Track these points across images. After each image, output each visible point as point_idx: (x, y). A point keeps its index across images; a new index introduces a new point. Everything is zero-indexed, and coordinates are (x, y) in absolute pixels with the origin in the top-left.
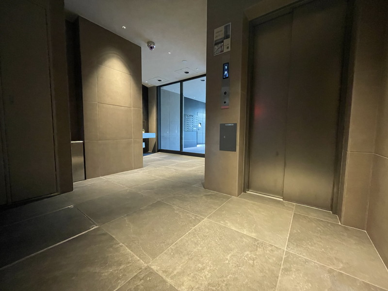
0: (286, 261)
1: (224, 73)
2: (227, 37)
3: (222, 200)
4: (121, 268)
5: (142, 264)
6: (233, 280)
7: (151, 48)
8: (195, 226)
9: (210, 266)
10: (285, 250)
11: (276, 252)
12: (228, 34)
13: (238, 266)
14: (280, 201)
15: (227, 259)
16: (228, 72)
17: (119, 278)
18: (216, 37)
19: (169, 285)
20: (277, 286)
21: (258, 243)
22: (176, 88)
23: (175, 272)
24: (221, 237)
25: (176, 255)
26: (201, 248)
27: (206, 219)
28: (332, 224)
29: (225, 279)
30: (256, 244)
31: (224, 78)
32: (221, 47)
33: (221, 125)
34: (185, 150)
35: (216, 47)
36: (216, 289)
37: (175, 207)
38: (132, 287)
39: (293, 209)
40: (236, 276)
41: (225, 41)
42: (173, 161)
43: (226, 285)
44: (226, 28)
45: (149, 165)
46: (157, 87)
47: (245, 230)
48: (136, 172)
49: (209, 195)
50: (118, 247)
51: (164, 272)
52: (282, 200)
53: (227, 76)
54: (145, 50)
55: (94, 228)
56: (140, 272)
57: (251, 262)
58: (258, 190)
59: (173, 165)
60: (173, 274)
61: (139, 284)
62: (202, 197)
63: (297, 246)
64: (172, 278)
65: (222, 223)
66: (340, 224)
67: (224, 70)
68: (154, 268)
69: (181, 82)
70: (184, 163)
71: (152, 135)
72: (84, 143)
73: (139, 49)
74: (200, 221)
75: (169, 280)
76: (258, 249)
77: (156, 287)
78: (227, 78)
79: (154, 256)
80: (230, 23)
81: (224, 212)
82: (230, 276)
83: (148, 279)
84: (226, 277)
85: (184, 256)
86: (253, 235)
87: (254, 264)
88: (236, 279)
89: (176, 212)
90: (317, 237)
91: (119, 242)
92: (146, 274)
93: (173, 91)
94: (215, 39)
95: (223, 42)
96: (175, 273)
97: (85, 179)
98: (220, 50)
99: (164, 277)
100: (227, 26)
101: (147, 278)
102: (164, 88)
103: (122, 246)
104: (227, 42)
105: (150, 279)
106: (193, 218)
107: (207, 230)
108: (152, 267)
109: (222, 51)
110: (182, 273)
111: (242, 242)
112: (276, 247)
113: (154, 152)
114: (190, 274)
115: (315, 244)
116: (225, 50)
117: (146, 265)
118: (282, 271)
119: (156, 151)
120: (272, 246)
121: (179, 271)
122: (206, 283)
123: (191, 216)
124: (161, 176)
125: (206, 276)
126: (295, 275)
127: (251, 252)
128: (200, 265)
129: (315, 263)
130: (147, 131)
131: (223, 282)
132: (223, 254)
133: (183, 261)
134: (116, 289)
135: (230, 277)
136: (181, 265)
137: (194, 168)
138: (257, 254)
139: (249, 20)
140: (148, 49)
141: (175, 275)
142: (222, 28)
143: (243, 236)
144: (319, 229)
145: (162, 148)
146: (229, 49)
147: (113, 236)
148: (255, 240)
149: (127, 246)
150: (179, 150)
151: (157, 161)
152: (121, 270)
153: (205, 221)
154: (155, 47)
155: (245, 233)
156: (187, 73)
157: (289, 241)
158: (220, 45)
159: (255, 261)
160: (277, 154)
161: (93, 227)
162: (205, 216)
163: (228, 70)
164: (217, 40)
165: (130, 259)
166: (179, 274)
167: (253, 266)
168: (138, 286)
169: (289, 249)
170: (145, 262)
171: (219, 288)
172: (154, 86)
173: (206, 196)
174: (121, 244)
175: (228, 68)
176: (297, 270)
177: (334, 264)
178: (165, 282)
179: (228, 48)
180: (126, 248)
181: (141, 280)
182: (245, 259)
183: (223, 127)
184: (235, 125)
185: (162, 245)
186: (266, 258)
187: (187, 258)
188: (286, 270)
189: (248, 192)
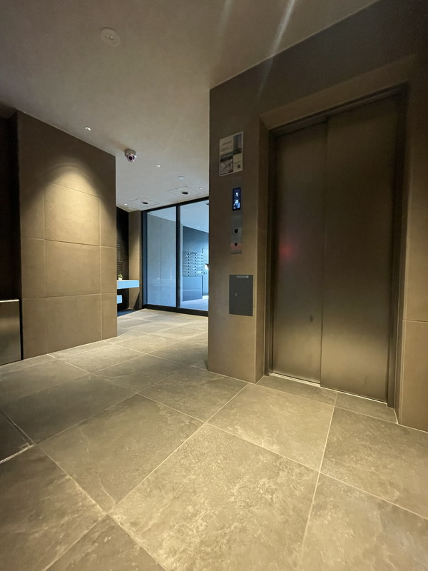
0: (320, 492)
1: (234, 202)
2: (237, 151)
3: (233, 390)
4: (62, 522)
5: (99, 512)
6: (240, 532)
7: (130, 158)
8: (188, 436)
9: (207, 509)
10: (320, 472)
11: (305, 478)
12: (239, 147)
13: (248, 506)
14: (316, 388)
15: (233, 495)
16: (240, 201)
17: (58, 543)
18: (223, 150)
19: (138, 548)
20: (305, 538)
21: (280, 463)
22: (170, 215)
23: (151, 523)
24: (226, 455)
25: (155, 492)
26: (194, 477)
27: (206, 423)
28: (386, 424)
29: (227, 531)
30: (277, 466)
31: (234, 210)
32: (230, 165)
33: (231, 276)
34: (184, 304)
35: (223, 165)
36: (212, 550)
37: (161, 405)
38: (78, 557)
39: (333, 401)
40: (244, 525)
41: (235, 157)
42: (165, 323)
43: (229, 541)
44: (236, 139)
45: (127, 331)
46: (142, 212)
47: (263, 441)
48: (106, 344)
49: (214, 381)
50: (62, 483)
51: (134, 524)
52: (319, 386)
53: (239, 207)
54: (121, 161)
55: (25, 449)
56: (95, 527)
57: (268, 497)
58: (285, 370)
59: (163, 330)
60: (145, 529)
61: (90, 550)
62: (203, 385)
63: (337, 464)
64: (144, 535)
65: (229, 431)
66: (397, 423)
67: (234, 198)
68: (118, 518)
69: (178, 205)
70: (181, 327)
71: (133, 284)
72: (20, 302)
73: (111, 159)
74: (196, 428)
75: (139, 540)
76: (281, 473)
77: (118, 553)
78: (239, 209)
79: (119, 496)
80: (242, 133)
81: (234, 411)
82: (235, 524)
83: (106, 540)
84: (230, 527)
85: (167, 493)
86: (275, 449)
87: (272, 501)
88: (243, 530)
89: (161, 413)
90: (365, 446)
91: (66, 473)
92: (104, 530)
93: (166, 217)
94: (221, 153)
95: (231, 158)
96: (150, 526)
97: (22, 359)
98: (228, 169)
99: (132, 535)
100: (237, 136)
101: (104, 538)
102: (153, 213)
103: (69, 480)
104: (238, 158)
105: (108, 540)
106: (187, 422)
107: (206, 443)
108: (114, 517)
109: (231, 171)
110: (161, 525)
111: (258, 463)
112: (307, 469)
113: (136, 308)
114: (174, 525)
115: (361, 459)
116: (236, 170)
117: (104, 514)
118: (313, 510)
119: (141, 306)
120: (300, 466)
121: (155, 521)
122: (198, 540)
123: (184, 419)
124: (143, 350)
125: (198, 527)
126: (331, 516)
127: (269, 479)
128: (190, 508)
129: (360, 492)
130: (126, 277)
131: (223, 537)
132: (227, 485)
133: (166, 501)
134: (48, 567)
135: (236, 527)
136: (161, 510)
137: (195, 335)
138: (279, 481)
139: (269, 129)
140: (126, 159)
141: (150, 530)
142: (231, 138)
143: (260, 451)
144: (368, 433)
145: (149, 303)
146: (241, 169)
147: (57, 463)
148: (278, 457)
149: (77, 480)
150: (174, 305)
151: (140, 324)
152: (63, 525)
153: (205, 427)
154: (136, 157)
155: (262, 446)
156: (186, 193)
157: (325, 457)
158: (228, 162)
159: (274, 495)
160: (312, 319)
161: (24, 447)
162: (205, 419)
163: (239, 198)
164: (223, 155)
165: (80, 504)
166: (157, 526)
167: (270, 505)
168: (88, 554)
169: (325, 470)
170: (104, 509)
171: (218, 547)
172: (138, 211)
173: (209, 382)
174: (68, 477)
175: (240, 194)
176: (335, 507)
177: (387, 493)
178: (131, 543)
179: (239, 167)
180: (76, 484)
181: (94, 542)
182: (259, 493)
183: (233, 279)
184: (251, 277)
185: (134, 474)
186: (291, 489)
187: (171, 496)
188: (320, 507)
189: (272, 374)
